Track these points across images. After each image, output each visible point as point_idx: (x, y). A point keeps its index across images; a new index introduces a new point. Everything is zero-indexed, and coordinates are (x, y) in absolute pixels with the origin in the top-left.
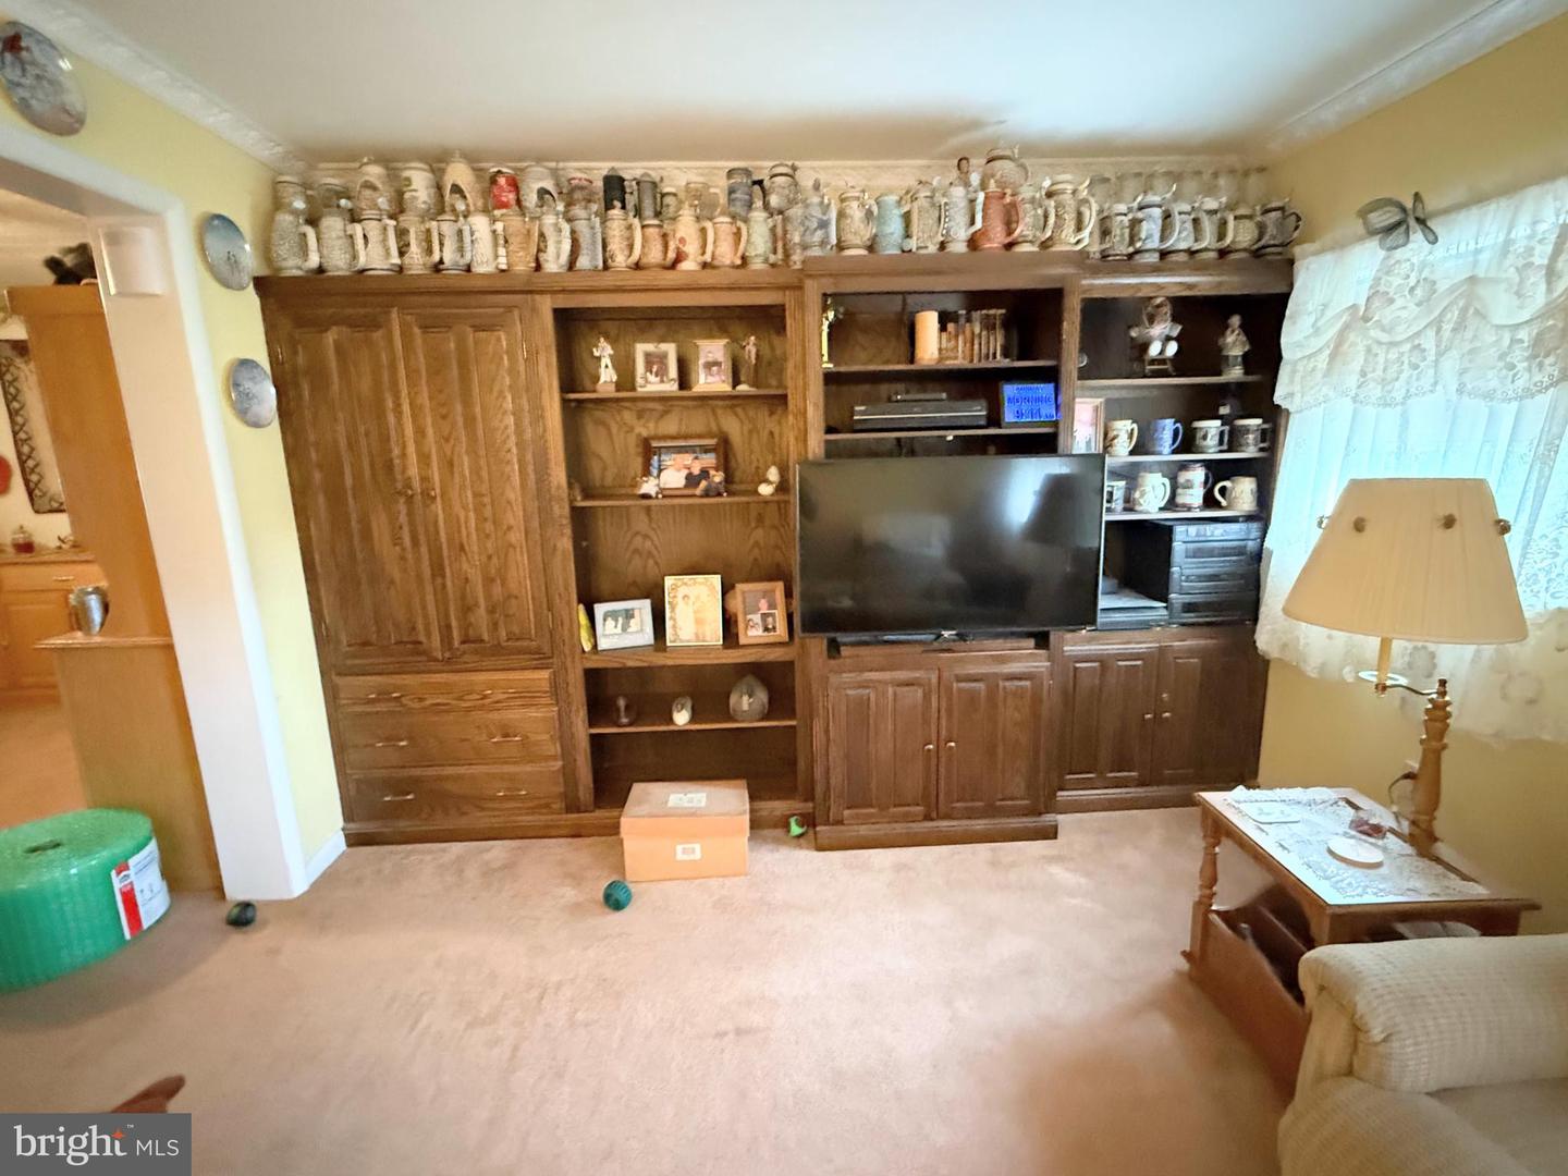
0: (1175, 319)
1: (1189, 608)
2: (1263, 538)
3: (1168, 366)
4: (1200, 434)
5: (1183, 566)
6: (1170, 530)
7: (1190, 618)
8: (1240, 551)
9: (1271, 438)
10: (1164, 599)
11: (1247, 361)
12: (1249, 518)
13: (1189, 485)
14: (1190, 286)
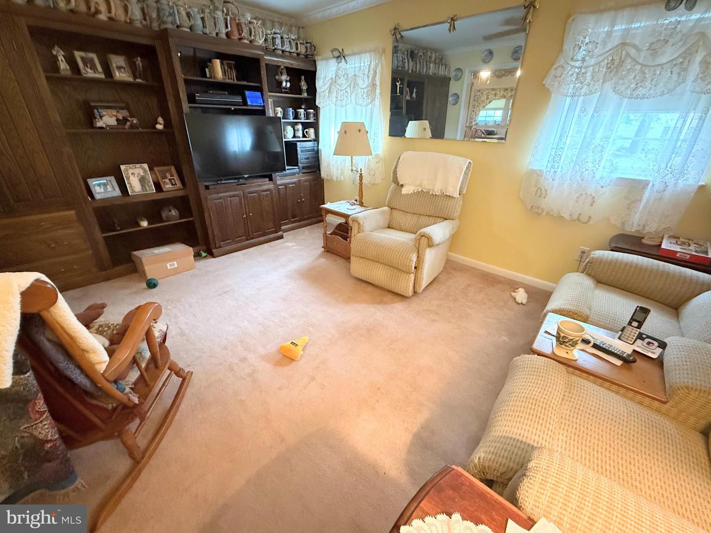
0: (288, 75)
1: (303, 168)
2: (318, 146)
3: (287, 90)
4: (299, 114)
5: (301, 156)
6: (296, 144)
7: (304, 171)
8: (313, 150)
9: (316, 116)
10: (297, 166)
11: (307, 90)
12: (314, 140)
13: (298, 130)
14: (292, 64)
